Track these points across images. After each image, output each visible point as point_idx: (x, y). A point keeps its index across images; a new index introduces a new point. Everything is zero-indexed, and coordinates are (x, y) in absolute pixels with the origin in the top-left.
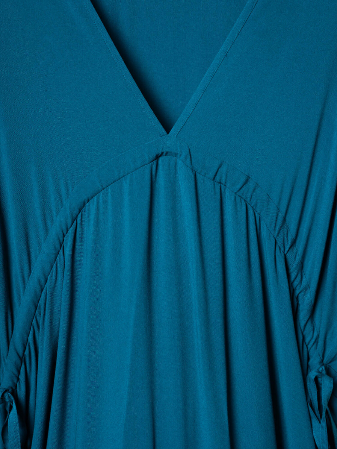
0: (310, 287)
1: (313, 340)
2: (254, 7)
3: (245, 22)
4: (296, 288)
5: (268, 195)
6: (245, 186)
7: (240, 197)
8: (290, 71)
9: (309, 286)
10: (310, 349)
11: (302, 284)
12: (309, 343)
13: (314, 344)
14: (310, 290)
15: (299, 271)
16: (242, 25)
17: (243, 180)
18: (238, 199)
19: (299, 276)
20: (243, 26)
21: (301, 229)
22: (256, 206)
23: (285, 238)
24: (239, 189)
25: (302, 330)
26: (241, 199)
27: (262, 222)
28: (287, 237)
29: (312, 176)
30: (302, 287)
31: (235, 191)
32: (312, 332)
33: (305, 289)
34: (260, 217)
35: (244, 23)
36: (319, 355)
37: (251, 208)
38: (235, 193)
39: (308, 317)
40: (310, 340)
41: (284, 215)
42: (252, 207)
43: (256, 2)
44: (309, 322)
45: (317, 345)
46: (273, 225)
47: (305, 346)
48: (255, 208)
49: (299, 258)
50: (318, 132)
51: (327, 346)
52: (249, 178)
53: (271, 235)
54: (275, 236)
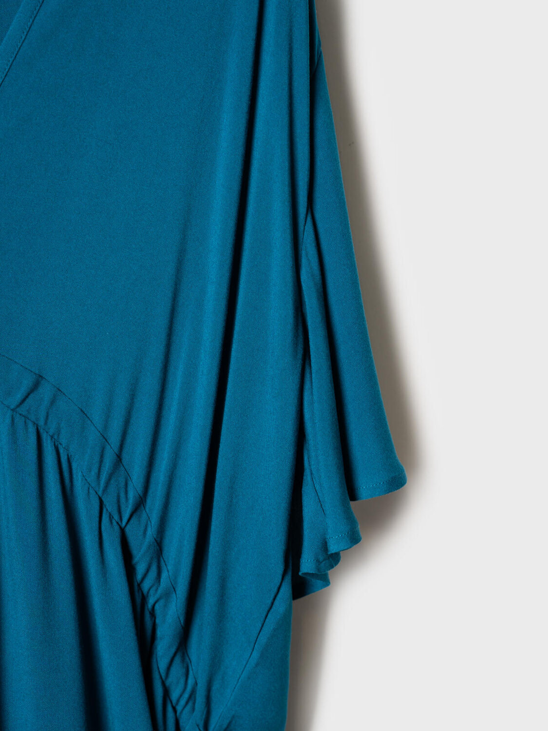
0: (176, 589)
1: (186, 696)
2: (24, 37)
3: (9, 67)
4: (148, 592)
5: (82, 411)
6: (32, 395)
7: (23, 418)
8: (111, 167)
9: (174, 588)
10: (181, 712)
11: (160, 584)
12: (178, 701)
13: (187, 703)
14: (176, 596)
15: (152, 558)
16: (3, 73)
17: (27, 382)
18: (20, 422)
19: (154, 568)
20: (5, 76)
21: (154, 475)
22: (58, 435)
23: (122, 495)
24: (19, 401)
25: (164, 677)
26: (25, 422)
27: (74, 466)
28: (126, 492)
29: (171, 370)
30: (160, 591)
31: (12, 407)
32: (182, 681)
33: (167, 595)
34: (69, 455)
35: (7, 70)
36: (198, 726)
37: (49, 438)
38: (13, 410)
39: (173, 650)
40: (181, 696)
41: (116, 450)
42: (52, 437)
43: (28, 29)
44: (178, 660)
45: (194, 704)
46: (95, 471)
47: (170, 709)
48: (56, 437)
49: (151, 532)
50: (176, 285)
51: (214, 706)
52: (40, 379)
53: (91, 491)
54: (100, 493)
